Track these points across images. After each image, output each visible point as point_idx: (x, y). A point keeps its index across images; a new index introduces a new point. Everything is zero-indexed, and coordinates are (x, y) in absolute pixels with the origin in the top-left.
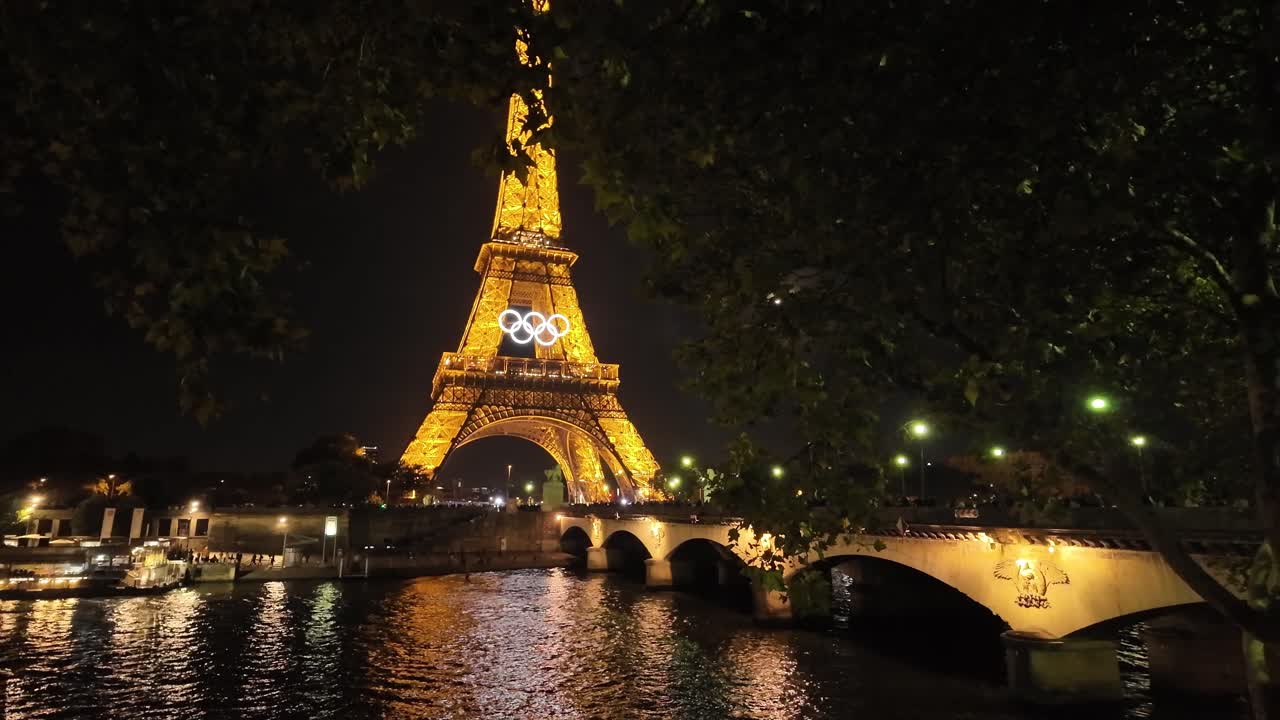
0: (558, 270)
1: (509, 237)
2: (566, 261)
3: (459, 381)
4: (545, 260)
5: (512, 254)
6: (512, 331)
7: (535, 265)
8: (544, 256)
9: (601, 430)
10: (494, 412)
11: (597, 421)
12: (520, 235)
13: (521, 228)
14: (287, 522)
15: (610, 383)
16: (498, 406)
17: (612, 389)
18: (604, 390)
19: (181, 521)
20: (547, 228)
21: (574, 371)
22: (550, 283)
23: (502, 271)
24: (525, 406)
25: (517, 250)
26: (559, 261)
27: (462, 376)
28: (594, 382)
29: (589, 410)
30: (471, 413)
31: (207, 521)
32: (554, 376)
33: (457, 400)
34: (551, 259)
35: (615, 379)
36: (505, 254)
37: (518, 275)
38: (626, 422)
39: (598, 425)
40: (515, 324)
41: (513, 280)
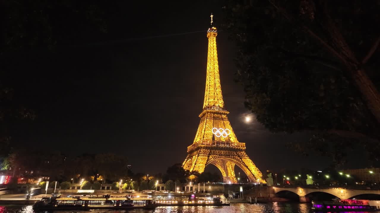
0: (224, 116)
1: (211, 107)
2: (226, 114)
3: (204, 148)
4: (221, 114)
5: (213, 113)
6: (215, 134)
7: (219, 115)
8: (220, 113)
9: (243, 162)
10: (214, 157)
11: (241, 159)
12: (214, 107)
13: (214, 105)
14: (211, 188)
15: (243, 148)
16: (215, 155)
17: (244, 150)
18: (242, 150)
19: (187, 187)
20: (220, 105)
21: (233, 144)
22: (223, 120)
23: (210, 117)
24: (222, 155)
25: (214, 111)
26: (224, 114)
27: (205, 146)
28: (239, 148)
29: (239, 156)
30: (209, 157)
31: (192, 187)
32: (228, 146)
33: (204, 153)
34: (222, 114)
35: (244, 147)
36: (211, 112)
37: (215, 118)
38: (249, 160)
39: (242, 160)
40: (216, 132)
41: (213, 119)
